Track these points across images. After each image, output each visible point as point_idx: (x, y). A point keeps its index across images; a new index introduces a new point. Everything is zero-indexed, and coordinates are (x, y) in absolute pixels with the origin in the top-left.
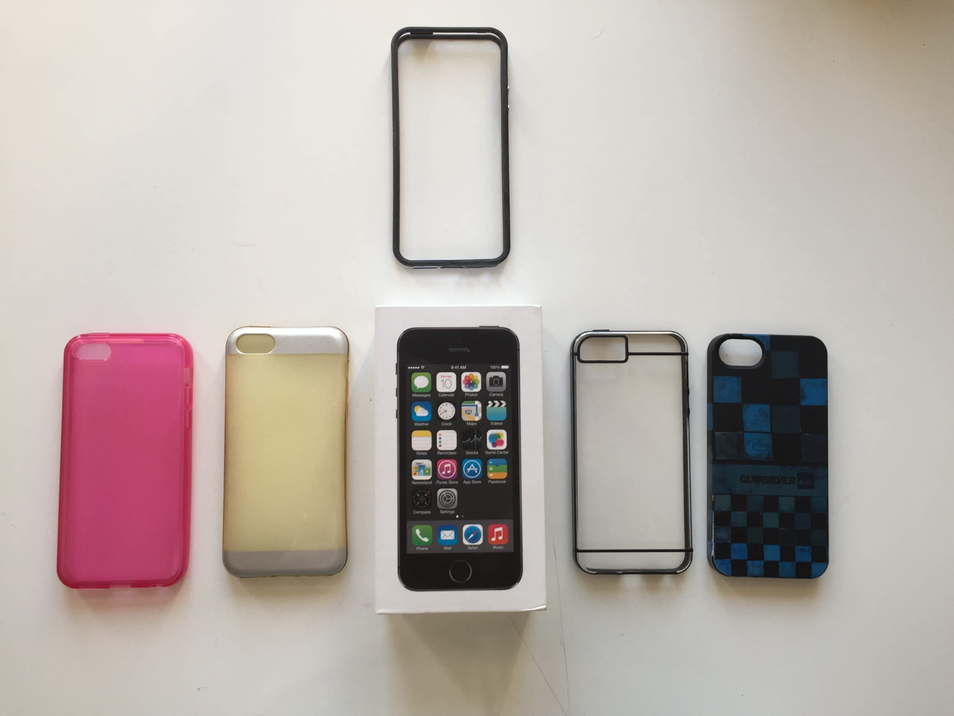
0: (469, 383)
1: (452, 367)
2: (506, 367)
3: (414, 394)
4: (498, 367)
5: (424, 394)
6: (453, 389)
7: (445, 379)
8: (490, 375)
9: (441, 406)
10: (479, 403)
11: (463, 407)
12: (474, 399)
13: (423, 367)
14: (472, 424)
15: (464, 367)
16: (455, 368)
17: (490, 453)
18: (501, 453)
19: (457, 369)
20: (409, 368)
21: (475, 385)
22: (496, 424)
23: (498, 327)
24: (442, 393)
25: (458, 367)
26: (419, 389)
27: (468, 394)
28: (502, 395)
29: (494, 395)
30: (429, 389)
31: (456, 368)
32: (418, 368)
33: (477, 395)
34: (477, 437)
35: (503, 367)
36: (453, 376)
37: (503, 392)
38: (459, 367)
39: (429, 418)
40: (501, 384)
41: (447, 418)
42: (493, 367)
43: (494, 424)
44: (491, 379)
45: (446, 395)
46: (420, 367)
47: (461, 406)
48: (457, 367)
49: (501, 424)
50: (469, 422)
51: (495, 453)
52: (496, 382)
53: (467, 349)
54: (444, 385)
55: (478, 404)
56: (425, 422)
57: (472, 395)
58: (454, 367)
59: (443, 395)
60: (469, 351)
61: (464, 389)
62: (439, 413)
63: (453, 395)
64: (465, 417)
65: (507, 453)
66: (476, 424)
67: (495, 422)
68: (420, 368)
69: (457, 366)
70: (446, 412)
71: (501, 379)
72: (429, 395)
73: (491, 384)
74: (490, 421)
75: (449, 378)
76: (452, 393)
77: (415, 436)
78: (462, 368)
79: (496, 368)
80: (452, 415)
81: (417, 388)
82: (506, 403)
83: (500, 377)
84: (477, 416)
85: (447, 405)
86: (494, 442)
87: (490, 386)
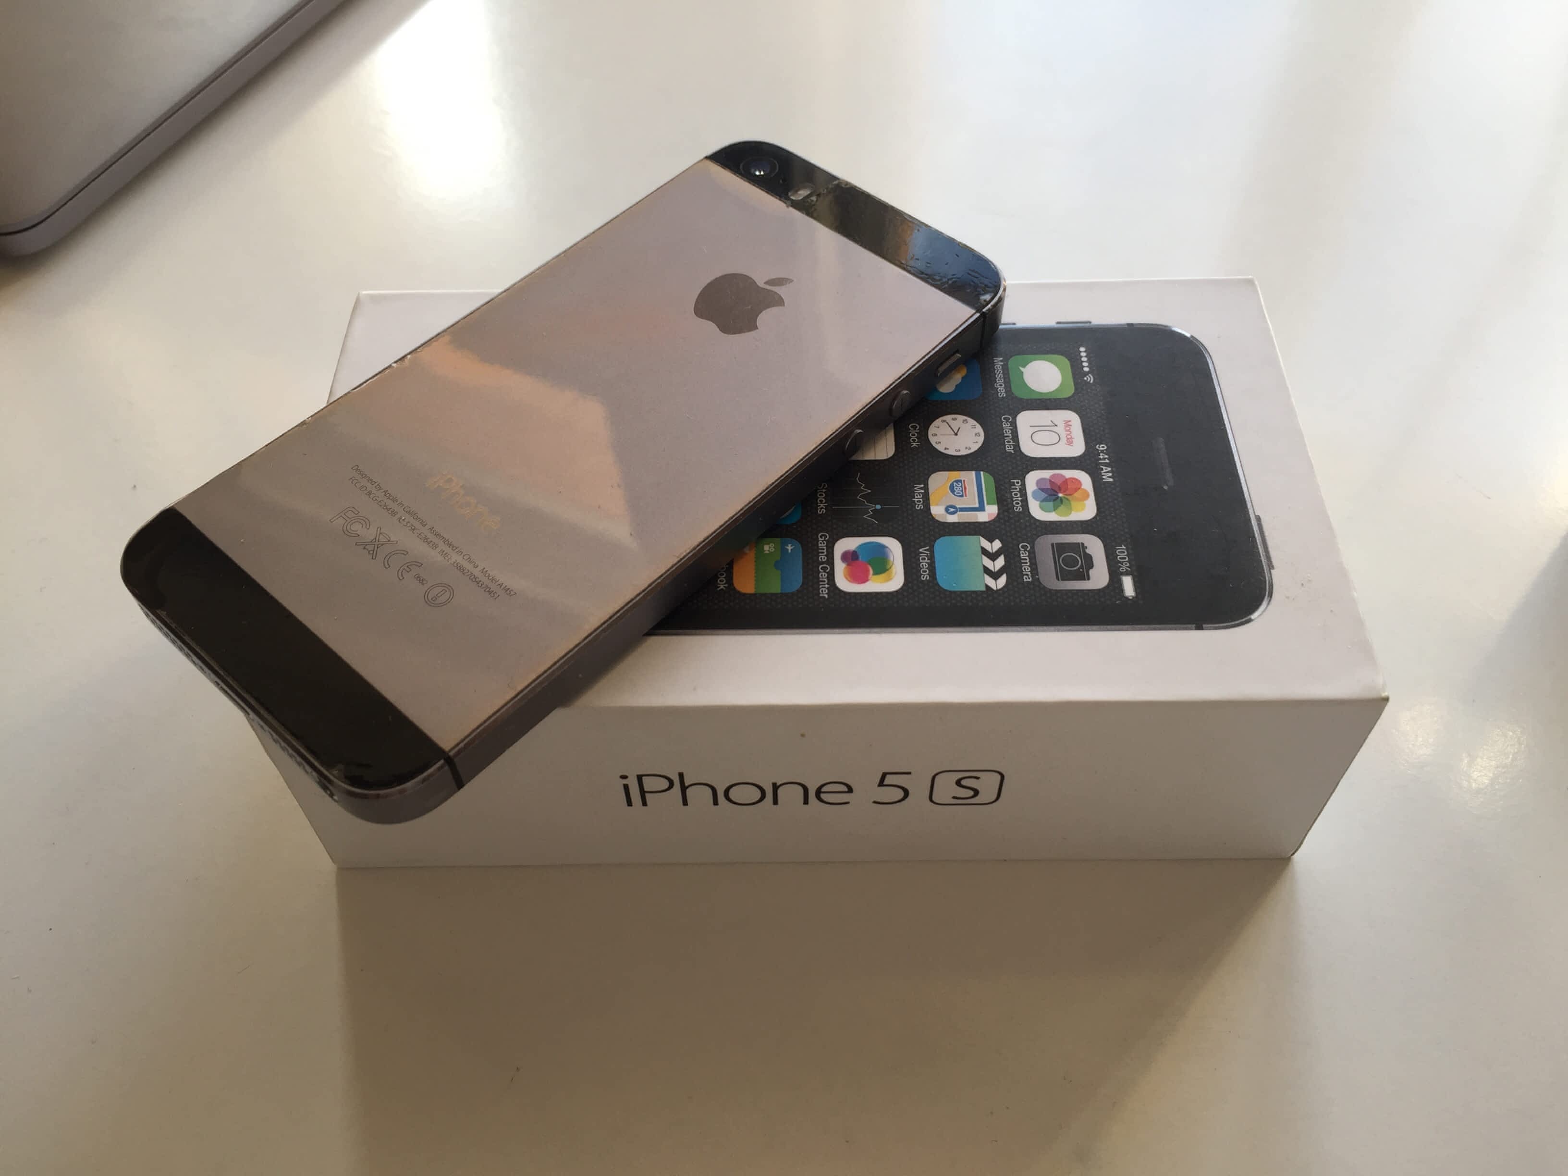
0: (1057, 489)
1: (1102, 447)
2: (1128, 587)
3: (1002, 361)
4: (1124, 567)
5: (1005, 383)
6: (1029, 449)
7: (1060, 429)
8: (1095, 546)
9: (972, 422)
10: (989, 514)
11: (974, 473)
12: (1003, 500)
13: (1090, 379)
14: (918, 498)
15: (1107, 476)
16: (1101, 454)
17: (822, 544)
18: (823, 576)
19: (1100, 459)
20: (1082, 349)
21: (1051, 504)
22: (924, 564)
23: (1271, 566)
24: (1014, 425)
25: (1107, 461)
26: (1022, 373)
27: (1018, 486)
28: (1027, 579)
29: (1024, 555)
30: (1018, 392)
31: (1101, 457)
32: (1086, 369)
33: (1018, 508)
34: (875, 511)
35: (1128, 583)
36: (1078, 448)
37: (1036, 580)
38: (1106, 465)
40: (1064, 576)
42: (1122, 552)
43: (922, 556)
44: (1080, 548)
45: (1007, 431)
46: (1088, 373)
47: (977, 469)
48: (1104, 459)
49: (925, 577)
50: (926, 488)
51: (823, 558)
52: (1072, 562)
53: (1171, 483)
54: (1041, 428)
55: (991, 511)
57: (1018, 498)
58: (1102, 451)
59: (1006, 425)
60: (1166, 487)
61: (1033, 479)
62: (948, 418)
63: (1010, 449)
64: (939, 481)
65: (824, 593)
66: (920, 506)
67: (932, 558)
68: (1085, 374)
69: (1110, 459)
70: (952, 433)
71: (1083, 576)
72: (1002, 394)
73: (1060, 549)
74: (932, 547)
75: (1064, 439)
76: (1017, 446)
78: (1105, 471)
79: (1120, 562)
80: (946, 449)
81: (1022, 369)
82: (998, 590)
83: (1091, 572)
84: (947, 510)
85: (977, 435)
86: (860, 557)
87: (1052, 545)
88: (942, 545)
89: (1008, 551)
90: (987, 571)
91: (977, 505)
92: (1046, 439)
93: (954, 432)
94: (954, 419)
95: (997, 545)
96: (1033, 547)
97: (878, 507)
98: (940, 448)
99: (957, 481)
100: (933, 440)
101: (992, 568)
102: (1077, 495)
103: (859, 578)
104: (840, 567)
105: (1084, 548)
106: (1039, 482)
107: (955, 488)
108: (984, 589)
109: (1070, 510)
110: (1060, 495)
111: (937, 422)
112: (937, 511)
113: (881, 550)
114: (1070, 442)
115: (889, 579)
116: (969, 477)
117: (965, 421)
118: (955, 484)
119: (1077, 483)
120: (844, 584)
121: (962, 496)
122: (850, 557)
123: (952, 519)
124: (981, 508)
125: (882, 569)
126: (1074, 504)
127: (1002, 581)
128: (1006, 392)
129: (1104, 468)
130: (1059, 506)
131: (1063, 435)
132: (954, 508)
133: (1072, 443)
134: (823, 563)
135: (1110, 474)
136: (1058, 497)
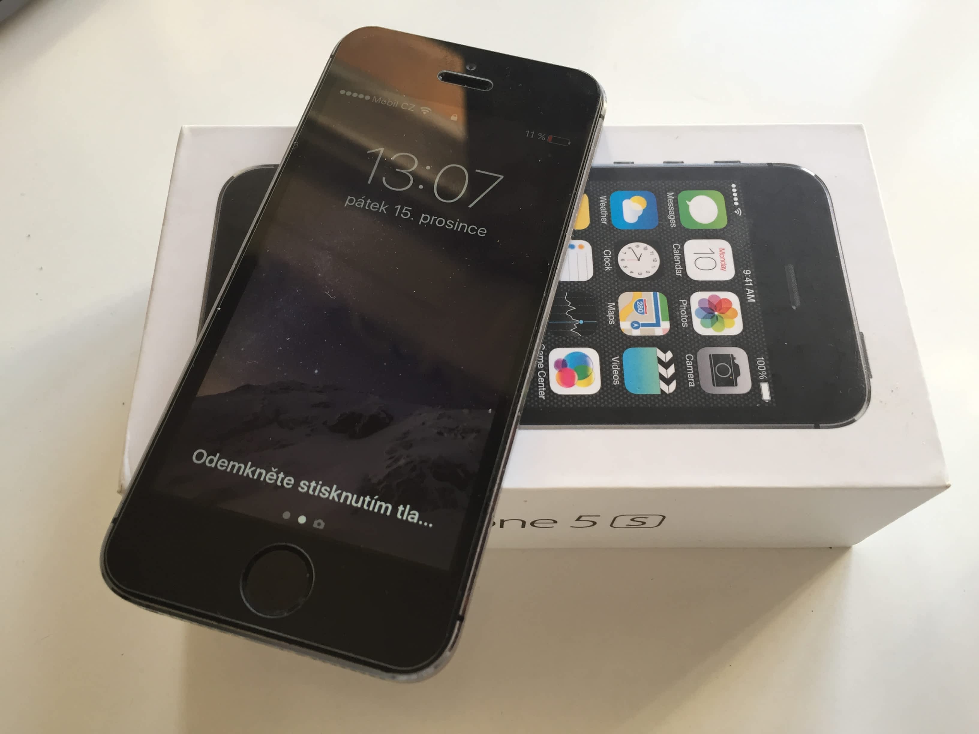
0: (713, 308)
1: (747, 272)
2: (766, 395)
3: (673, 195)
4: (763, 376)
5: (675, 215)
6: (694, 274)
7: (717, 256)
8: (741, 357)
9: (650, 249)
10: (664, 330)
11: (651, 294)
12: (674, 319)
13: (739, 212)
14: (611, 315)
15: (751, 297)
16: (747, 278)
17: (540, 354)
18: (541, 380)
19: (746, 283)
20: (734, 186)
21: (709, 321)
22: (616, 371)
23: (870, 376)
24: (682, 252)
25: (751, 284)
26: (688, 206)
27: (685, 305)
28: (692, 385)
29: (689, 364)
30: (685, 224)
31: (747, 281)
32: (736, 204)
33: (685, 325)
34: (580, 326)
35: (765, 388)
36: (729, 274)
37: (698, 386)
38: (750, 287)
39: (617, 225)
40: (719, 382)
41: (623, 260)
42: (761, 363)
43: (614, 364)
44: (730, 359)
45: (677, 258)
46: (738, 206)
47: (654, 290)
48: (749, 282)
49: (616, 382)
50: (617, 307)
51: (541, 365)
52: (723, 370)
53: (798, 303)
54: (701, 255)
55: (664, 327)
56: (609, 218)
57: (684, 316)
58: (748, 276)
59: (676, 252)
60: (794, 308)
61: (697, 298)
62: (633, 245)
63: (679, 273)
64: (626, 299)
65: (542, 395)
66: (612, 322)
67: (621, 366)
68: (736, 208)
69: (752, 282)
71: (732, 383)
72: (673, 225)
73: (716, 359)
74: (621, 356)
75: (719, 266)
76: (684, 271)
78: (749, 293)
79: (760, 371)
80: (631, 272)
81: (688, 202)
82: (670, 394)
83: (739, 379)
84: (632, 325)
85: (654, 260)
86: (568, 364)
87: (710, 355)
88: (629, 354)
89: (678, 361)
90: (662, 377)
91: (654, 322)
92: (704, 263)
93: (637, 258)
94: (637, 246)
95: (669, 355)
96: (695, 358)
97: (581, 322)
98: (627, 271)
99: (640, 301)
100: (621, 264)
101: (665, 375)
102: (729, 313)
103: (568, 382)
104: (553, 373)
105: (734, 358)
106: (701, 301)
107: (639, 306)
108: (659, 392)
109: (723, 326)
110: (716, 313)
111: (625, 249)
112: (625, 326)
113: (584, 359)
114: (723, 268)
115: (589, 384)
116: (648, 296)
117: (645, 248)
118: (638, 303)
119: (728, 302)
120: (557, 388)
121: (643, 313)
122: (561, 365)
123: (636, 333)
124: (658, 324)
125: (585, 375)
126: (726, 321)
127: (673, 386)
128: (676, 223)
129: (749, 290)
130: (715, 323)
131: (719, 260)
132: (638, 324)
133: (725, 268)
134: (540, 370)
135: (753, 296)
136: (714, 315)
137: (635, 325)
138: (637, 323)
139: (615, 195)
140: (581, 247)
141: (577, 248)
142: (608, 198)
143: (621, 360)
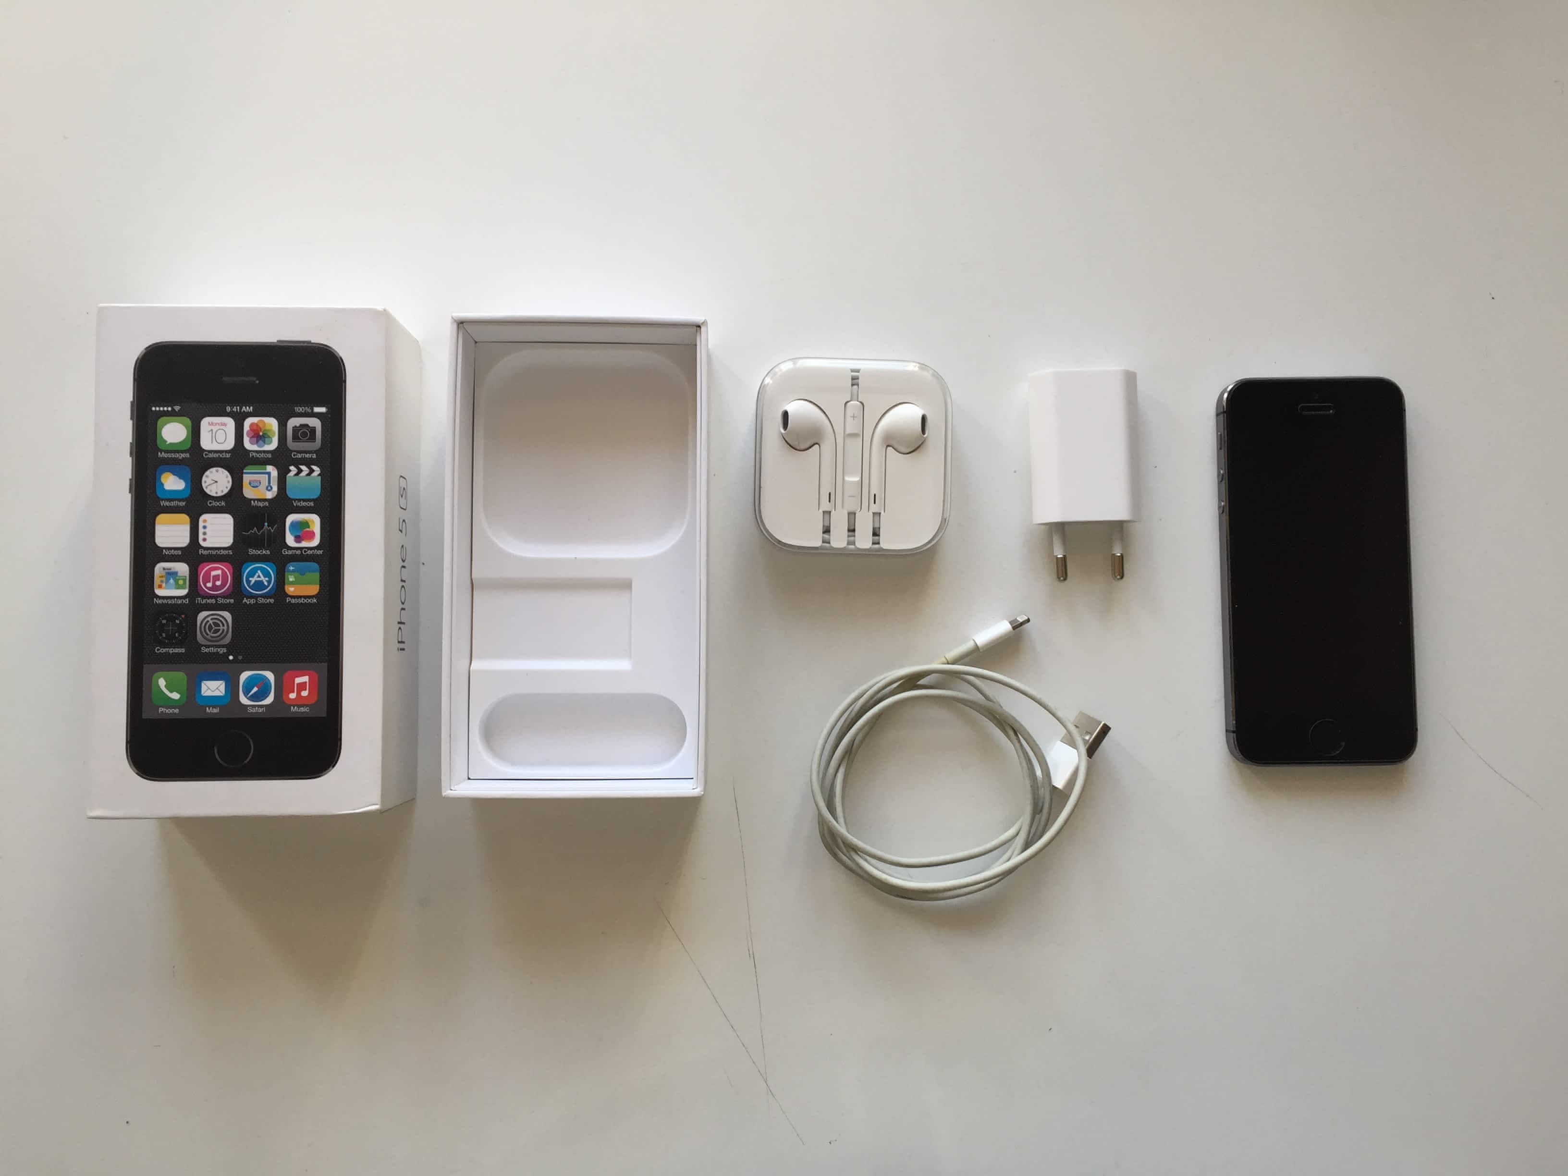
0: (257, 436)
1: (228, 409)
2: (323, 410)
3: (161, 453)
4: (309, 410)
5: (178, 453)
6: (229, 444)
7: (215, 428)
8: (294, 422)
9: (208, 473)
10: (273, 470)
11: (244, 476)
12: (265, 462)
13: (177, 408)
14: (261, 504)
15: (250, 409)
16: (233, 410)
17: (290, 552)
18: (309, 552)
19: (237, 411)
20: (153, 409)
21: (267, 440)
22: (303, 504)
23: (309, 342)
24: (210, 452)
25: (238, 408)
26: (171, 444)
27: (254, 454)
28: (314, 456)
29: (299, 456)
30: (189, 445)
31: (235, 410)
32: (170, 409)
33: (270, 456)
34: (268, 526)
35: (317, 410)
36: (230, 423)
37: (315, 452)
38: (241, 408)
39: (187, 494)
40: (313, 438)
41: (217, 493)
42: (299, 409)
43: (299, 504)
44: (295, 429)
45: (216, 455)
46: (172, 408)
47: (242, 473)
48: (237, 409)
49: (312, 504)
50: (254, 500)
51: (298, 552)
52: (304, 434)
53: (255, 379)
54: (214, 438)
56: (180, 500)
57: (262, 455)
59: (211, 455)
60: (257, 382)
61: (248, 445)
62: (204, 485)
63: (228, 456)
64: (249, 492)
65: (320, 552)
66: (267, 504)
67: (299, 500)
68: (173, 410)
69: (237, 406)
70: (215, 484)
71: (313, 430)
72: (188, 455)
73: (295, 438)
74: (293, 499)
75: (222, 427)
76: (226, 452)
77: (158, 524)
78: (245, 410)
79: (305, 411)
80: (227, 488)
81: (167, 443)
82: (321, 470)
83: (311, 425)
84: (269, 490)
85: (217, 471)
86: (298, 534)
87: (293, 442)
88: (291, 493)
89: (297, 463)
90: (309, 475)
91: (267, 476)
92: (220, 437)
93: (214, 483)
94: (205, 482)
95: (292, 468)
96: (295, 451)
97: (266, 524)
98: (226, 491)
99: (250, 484)
100: (220, 494)
101: (307, 472)
102: (261, 425)
103: (311, 535)
104: (304, 544)
105: (296, 427)
106: (252, 443)
107: (255, 485)
108: (320, 477)
109: (271, 430)
110: (261, 434)
111: (208, 491)
112: (270, 495)
113: (294, 525)
114: (225, 425)
115: (313, 522)
116: (247, 478)
117: (207, 476)
118: (252, 485)
119: (252, 425)
120: (316, 542)
121: (260, 483)
122: (298, 539)
123: (275, 488)
124: (269, 474)
125: (306, 524)
126: (267, 428)
127: (314, 467)
128: (186, 453)
129: (243, 410)
130: (268, 435)
131: (217, 427)
133: (224, 424)
134: (302, 552)
135: (248, 408)
136: (262, 435)
137: (269, 488)
138: (267, 488)
139: (159, 494)
140: (205, 521)
141: (206, 524)
142: (162, 500)
143: (295, 500)
